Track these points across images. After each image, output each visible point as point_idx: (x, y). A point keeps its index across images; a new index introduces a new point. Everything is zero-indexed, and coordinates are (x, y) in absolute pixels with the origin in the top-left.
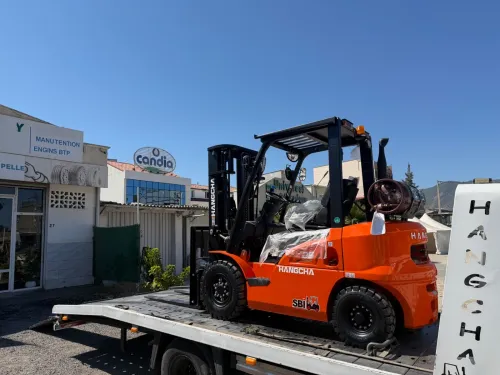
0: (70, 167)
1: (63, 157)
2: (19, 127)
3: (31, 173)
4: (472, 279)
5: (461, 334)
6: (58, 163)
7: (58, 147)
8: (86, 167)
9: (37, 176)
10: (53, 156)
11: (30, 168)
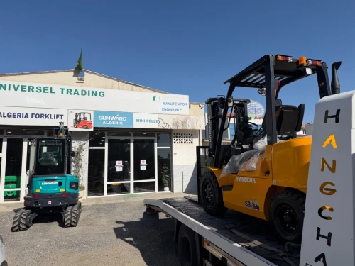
0: (182, 118)
1: (178, 112)
2: (154, 98)
3: (162, 124)
4: (326, 187)
5: (318, 239)
6: (175, 117)
7: (174, 107)
8: (192, 117)
9: (164, 125)
10: (172, 112)
11: (161, 121)
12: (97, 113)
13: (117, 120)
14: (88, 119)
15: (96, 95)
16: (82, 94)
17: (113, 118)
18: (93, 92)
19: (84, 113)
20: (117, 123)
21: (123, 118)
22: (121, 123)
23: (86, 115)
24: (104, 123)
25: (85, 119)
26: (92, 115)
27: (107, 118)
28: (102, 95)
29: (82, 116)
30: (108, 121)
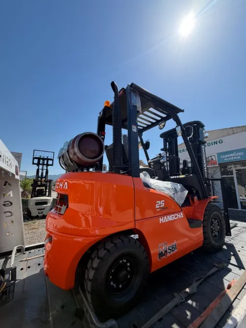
12: (219, 154)
13: (235, 156)
14: (214, 159)
15: (217, 143)
16: (208, 146)
17: (232, 155)
18: (214, 142)
19: (211, 156)
20: (235, 158)
21: (240, 154)
22: (239, 157)
23: (213, 157)
24: (225, 159)
25: (212, 159)
26: (216, 156)
27: (226, 156)
28: (221, 142)
29: (210, 158)
30: (228, 158)
